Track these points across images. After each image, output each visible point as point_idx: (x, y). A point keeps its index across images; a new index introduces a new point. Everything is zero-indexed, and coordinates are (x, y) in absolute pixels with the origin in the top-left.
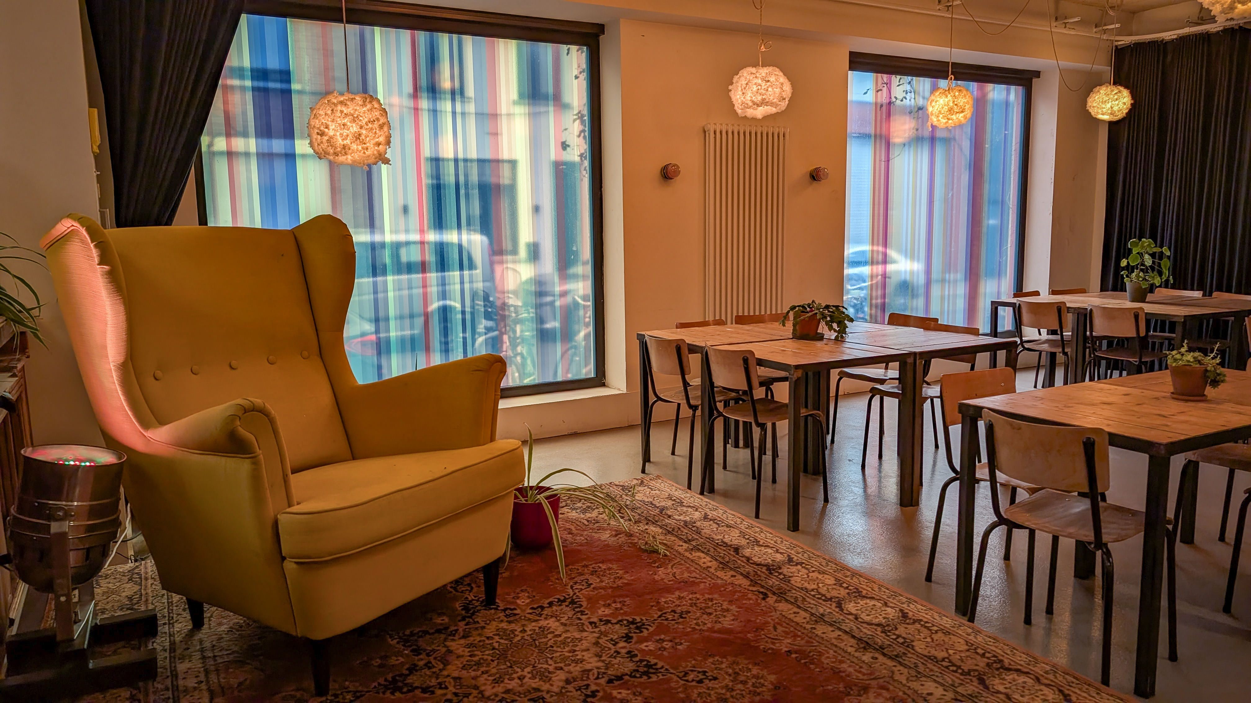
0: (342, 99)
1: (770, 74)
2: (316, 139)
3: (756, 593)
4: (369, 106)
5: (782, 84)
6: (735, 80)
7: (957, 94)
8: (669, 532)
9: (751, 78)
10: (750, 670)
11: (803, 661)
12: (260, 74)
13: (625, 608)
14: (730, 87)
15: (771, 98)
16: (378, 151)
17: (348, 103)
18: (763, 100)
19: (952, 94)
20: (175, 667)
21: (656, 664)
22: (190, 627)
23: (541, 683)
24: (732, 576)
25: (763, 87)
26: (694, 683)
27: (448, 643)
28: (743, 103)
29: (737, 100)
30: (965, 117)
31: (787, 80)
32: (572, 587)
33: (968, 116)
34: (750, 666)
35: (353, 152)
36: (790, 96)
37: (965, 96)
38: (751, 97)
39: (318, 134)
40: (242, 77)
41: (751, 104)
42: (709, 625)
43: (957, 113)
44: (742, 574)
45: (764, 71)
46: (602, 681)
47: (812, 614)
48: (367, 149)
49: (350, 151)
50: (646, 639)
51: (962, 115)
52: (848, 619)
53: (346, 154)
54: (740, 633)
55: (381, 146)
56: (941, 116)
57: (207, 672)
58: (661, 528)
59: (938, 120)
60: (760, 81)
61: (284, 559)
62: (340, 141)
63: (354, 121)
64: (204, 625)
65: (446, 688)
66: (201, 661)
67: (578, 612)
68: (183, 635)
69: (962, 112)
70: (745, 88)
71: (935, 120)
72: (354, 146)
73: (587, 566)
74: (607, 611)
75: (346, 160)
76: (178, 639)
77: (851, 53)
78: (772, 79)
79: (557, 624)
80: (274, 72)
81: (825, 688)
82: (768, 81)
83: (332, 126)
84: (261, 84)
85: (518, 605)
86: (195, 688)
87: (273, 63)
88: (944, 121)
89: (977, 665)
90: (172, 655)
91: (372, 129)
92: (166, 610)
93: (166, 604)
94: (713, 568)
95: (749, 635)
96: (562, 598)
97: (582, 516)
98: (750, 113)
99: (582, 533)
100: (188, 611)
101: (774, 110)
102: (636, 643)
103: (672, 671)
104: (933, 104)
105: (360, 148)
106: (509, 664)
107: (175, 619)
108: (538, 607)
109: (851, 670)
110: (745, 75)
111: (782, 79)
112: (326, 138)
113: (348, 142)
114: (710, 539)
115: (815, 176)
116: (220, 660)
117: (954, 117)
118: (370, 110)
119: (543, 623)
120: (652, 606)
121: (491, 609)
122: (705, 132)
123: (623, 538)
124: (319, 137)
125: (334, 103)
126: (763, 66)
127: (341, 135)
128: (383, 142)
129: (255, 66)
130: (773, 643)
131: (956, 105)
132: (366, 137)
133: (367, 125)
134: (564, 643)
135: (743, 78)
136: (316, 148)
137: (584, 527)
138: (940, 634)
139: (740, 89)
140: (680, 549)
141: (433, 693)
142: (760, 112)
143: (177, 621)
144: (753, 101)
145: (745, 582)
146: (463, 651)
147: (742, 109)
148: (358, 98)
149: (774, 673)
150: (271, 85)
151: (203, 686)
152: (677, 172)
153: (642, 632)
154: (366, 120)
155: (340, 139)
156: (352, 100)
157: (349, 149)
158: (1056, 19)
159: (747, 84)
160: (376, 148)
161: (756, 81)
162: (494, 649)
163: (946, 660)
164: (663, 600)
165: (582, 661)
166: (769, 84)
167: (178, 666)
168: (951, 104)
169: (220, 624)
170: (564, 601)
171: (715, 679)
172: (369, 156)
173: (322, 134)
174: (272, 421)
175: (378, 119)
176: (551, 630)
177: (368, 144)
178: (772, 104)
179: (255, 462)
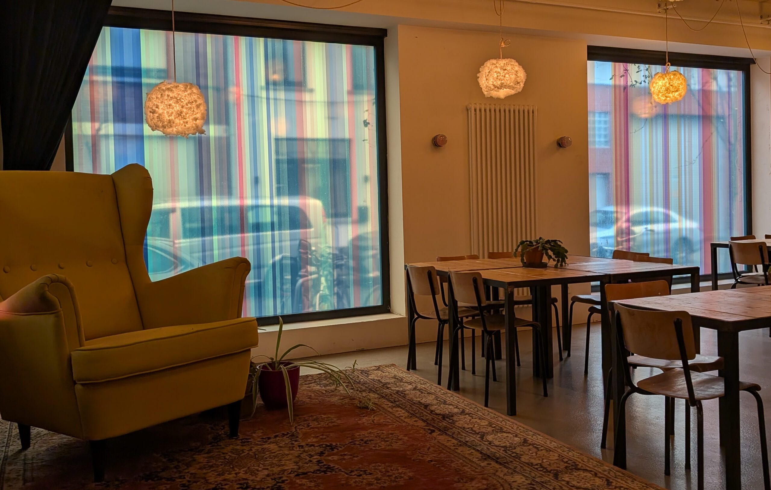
0: (169, 87)
1: (507, 64)
2: (150, 116)
3: (427, 430)
4: (189, 92)
5: (517, 72)
6: (481, 70)
7: (672, 77)
8: (383, 397)
9: (493, 67)
10: (398, 470)
11: (437, 466)
12: (117, 71)
13: (328, 439)
14: (478, 75)
15: (508, 82)
16: (196, 124)
17: (174, 89)
18: (502, 84)
19: (668, 77)
20: (5, 468)
21: (334, 467)
22: (20, 448)
23: (250, 476)
24: (415, 421)
25: (501, 74)
26: (355, 476)
27: (194, 456)
28: (487, 86)
29: (483, 85)
30: (680, 95)
31: (521, 69)
32: (296, 428)
33: (682, 94)
34: (399, 468)
35: (177, 125)
36: (524, 80)
37: (679, 79)
38: (493, 82)
39: (150, 112)
40: (104, 73)
41: (493, 87)
42: (383, 447)
43: (673, 92)
44: (423, 420)
45: (502, 62)
46: (292, 475)
47: (460, 441)
48: (187, 123)
49: (175, 125)
50: (334, 454)
51: (677, 93)
52: (484, 444)
53: (171, 126)
54: (402, 451)
55: (198, 121)
56: (661, 94)
57: (25, 470)
58: (378, 394)
59: (659, 98)
60: (499, 70)
61: (75, 383)
62: (166, 117)
63: (177, 102)
64: (30, 446)
65: (184, 478)
66: (23, 465)
67: (293, 440)
68: (14, 452)
69: (677, 91)
70: (488, 76)
71: (656, 97)
72: (177, 121)
73: (312, 416)
74: (314, 440)
75: (172, 131)
76: (10, 454)
77: (589, 47)
78: (509, 68)
79: (276, 446)
80: (129, 69)
81: (445, 479)
82: (505, 70)
83: (161, 106)
84: (119, 79)
85: (253, 437)
86: (14, 478)
87: (128, 63)
88: (664, 98)
89: (558, 467)
90: (4, 462)
91: (191, 108)
92: (6, 439)
93: (7, 436)
94: (404, 417)
95: (408, 452)
96: (286, 433)
97: (323, 388)
98: (495, 94)
99: (318, 398)
100: (20, 440)
101: (513, 92)
102: (327, 456)
103: (343, 470)
104: (654, 85)
105: (182, 122)
106: (232, 466)
107: (11, 444)
108: (266, 438)
109: (469, 470)
110: (488, 65)
111: (517, 67)
112: (157, 115)
113: (172, 117)
114: (411, 400)
115: (561, 144)
116: (35, 465)
117: (671, 95)
118: (190, 94)
119: (266, 446)
120: (348, 437)
121: (233, 439)
122: (468, 110)
123: (347, 401)
124: (151, 114)
125: (163, 90)
126: (504, 58)
127: (168, 112)
128: (200, 118)
129: (114, 65)
130: (422, 457)
131: (671, 86)
132: (186, 114)
133: (187, 105)
134: (275, 457)
135: (486, 68)
136: (150, 123)
137: (321, 395)
138: (544, 452)
139: (484, 76)
140: (386, 407)
141: (174, 480)
142: (502, 93)
143: (11, 445)
144: (494, 85)
145: (421, 424)
146: (203, 460)
147: (487, 91)
148: (181, 86)
149: (413, 472)
150: (127, 79)
151: (21, 478)
152: (444, 141)
153: (334, 450)
154: (187, 101)
155: (166, 116)
156: (177, 87)
157: (174, 123)
158: (761, 17)
159: (489, 72)
160: (194, 122)
161: (496, 70)
162: (225, 459)
163: (539, 465)
164: (358, 434)
165: (283, 465)
166: (506, 71)
167: (6, 467)
168: (668, 85)
169: (41, 447)
170: (287, 435)
171: (370, 474)
172: (189, 128)
173: (154, 112)
174: (70, 290)
175: (196, 101)
176: (270, 450)
177: (188, 119)
178: (509, 87)
179: (58, 316)
